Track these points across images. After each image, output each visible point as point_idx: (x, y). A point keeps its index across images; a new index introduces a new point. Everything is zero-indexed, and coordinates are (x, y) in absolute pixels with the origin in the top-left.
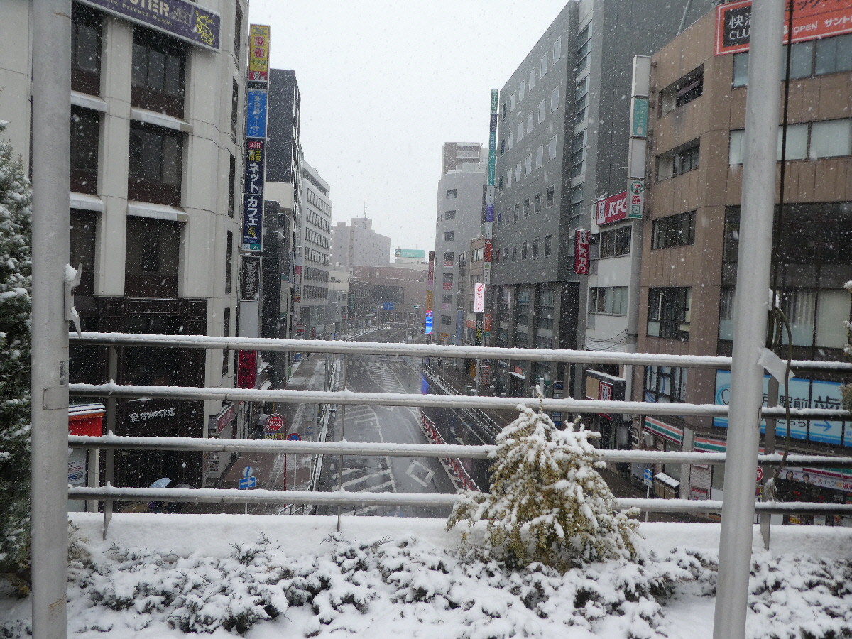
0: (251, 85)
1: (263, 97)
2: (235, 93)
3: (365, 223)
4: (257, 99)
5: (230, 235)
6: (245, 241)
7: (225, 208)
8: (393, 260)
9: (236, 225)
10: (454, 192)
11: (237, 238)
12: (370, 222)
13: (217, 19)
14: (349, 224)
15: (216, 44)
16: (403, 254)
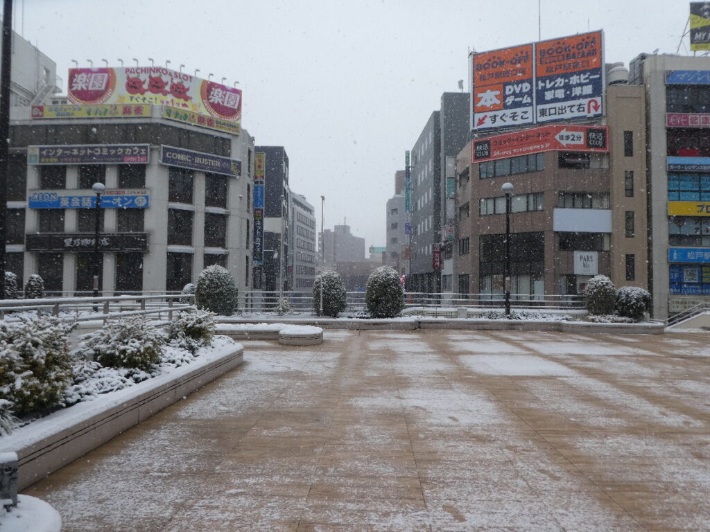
0: (256, 183)
1: (262, 188)
2: (249, 189)
3: (344, 229)
4: (259, 189)
5: (247, 257)
6: (254, 259)
7: (244, 245)
8: (367, 255)
9: (249, 253)
10: (396, 210)
11: (251, 258)
12: (349, 227)
13: (240, 163)
14: (333, 230)
15: (240, 174)
16: (376, 250)
